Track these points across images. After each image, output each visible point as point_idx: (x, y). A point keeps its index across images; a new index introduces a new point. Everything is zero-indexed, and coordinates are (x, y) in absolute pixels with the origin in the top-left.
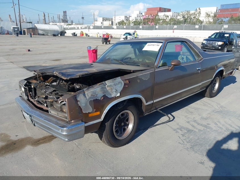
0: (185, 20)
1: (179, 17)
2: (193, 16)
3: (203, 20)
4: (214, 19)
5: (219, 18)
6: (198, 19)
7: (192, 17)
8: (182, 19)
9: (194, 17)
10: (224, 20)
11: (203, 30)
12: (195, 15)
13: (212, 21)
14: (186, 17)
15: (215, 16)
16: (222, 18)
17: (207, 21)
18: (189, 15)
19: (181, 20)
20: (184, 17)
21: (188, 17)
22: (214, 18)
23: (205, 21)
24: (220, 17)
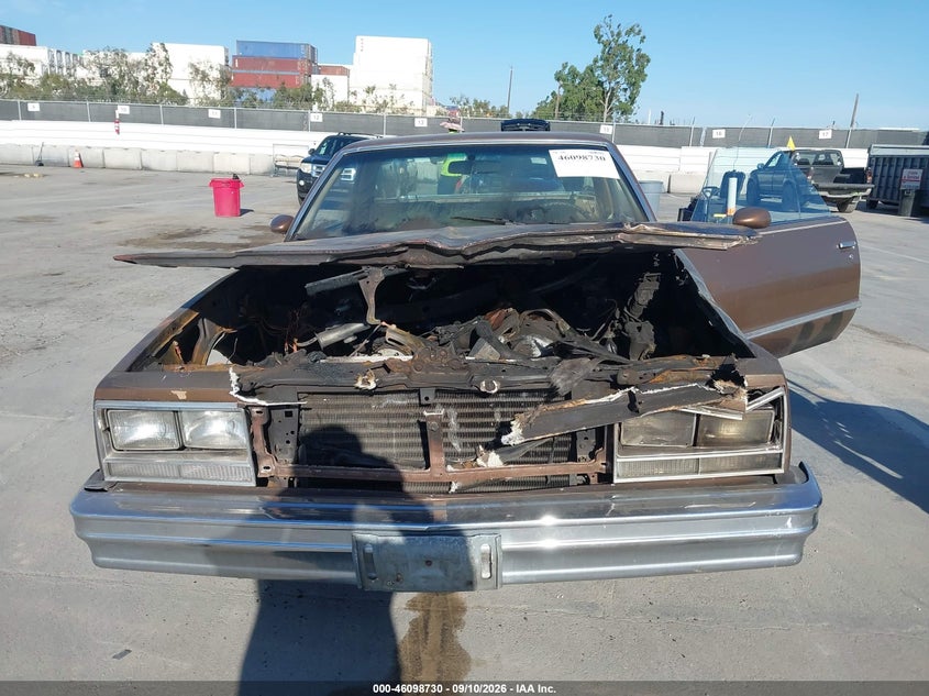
0: (114, 86)
1: (81, 73)
2: (144, 74)
3: (184, 93)
4: (223, 92)
5: (242, 89)
6: (164, 87)
7: (141, 75)
8: (98, 82)
9: (148, 76)
10: (258, 97)
11: (241, 126)
12: (150, 71)
13: (216, 95)
14: (114, 71)
15: (224, 80)
16: (254, 90)
17: (201, 95)
18: (124, 68)
19: (94, 84)
20: (105, 73)
21: (122, 77)
22: (222, 86)
23: (190, 94)
24: (243, 86)
